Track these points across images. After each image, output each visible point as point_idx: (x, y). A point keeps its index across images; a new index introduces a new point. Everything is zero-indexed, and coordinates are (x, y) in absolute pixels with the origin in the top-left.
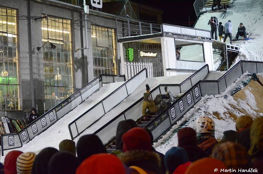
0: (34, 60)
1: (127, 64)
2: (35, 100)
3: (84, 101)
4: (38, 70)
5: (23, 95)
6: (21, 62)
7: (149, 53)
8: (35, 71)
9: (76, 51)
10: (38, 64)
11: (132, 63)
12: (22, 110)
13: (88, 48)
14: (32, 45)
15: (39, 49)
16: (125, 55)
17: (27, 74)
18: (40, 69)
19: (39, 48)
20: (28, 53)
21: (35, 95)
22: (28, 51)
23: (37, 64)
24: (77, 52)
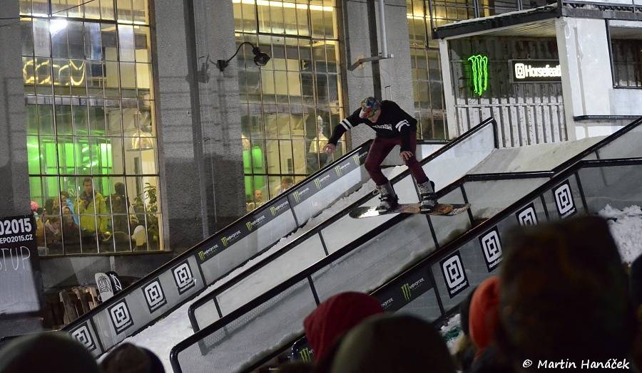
0: (206, 99)
1: (467, 104)
2: (211, 218)
3: (305, 224)
4: (223, 129)
5: (170, 205)
6: (162, 107)
7: (548, 66)
8: (207, 131)
9: (352, 68)
10: (221, 112)
11: (488, 100)
12: (168, 250)
13: (389, 57)
14: (199, 55)
15: (222, 65)
16: (461, 75)
17: (185, 142)
18: (230, 126)
19: (224, 61)
20: (188, 78)
21: (210, 204)
22: (186, 73)
23: (218, 111)
24: (357, 70)
